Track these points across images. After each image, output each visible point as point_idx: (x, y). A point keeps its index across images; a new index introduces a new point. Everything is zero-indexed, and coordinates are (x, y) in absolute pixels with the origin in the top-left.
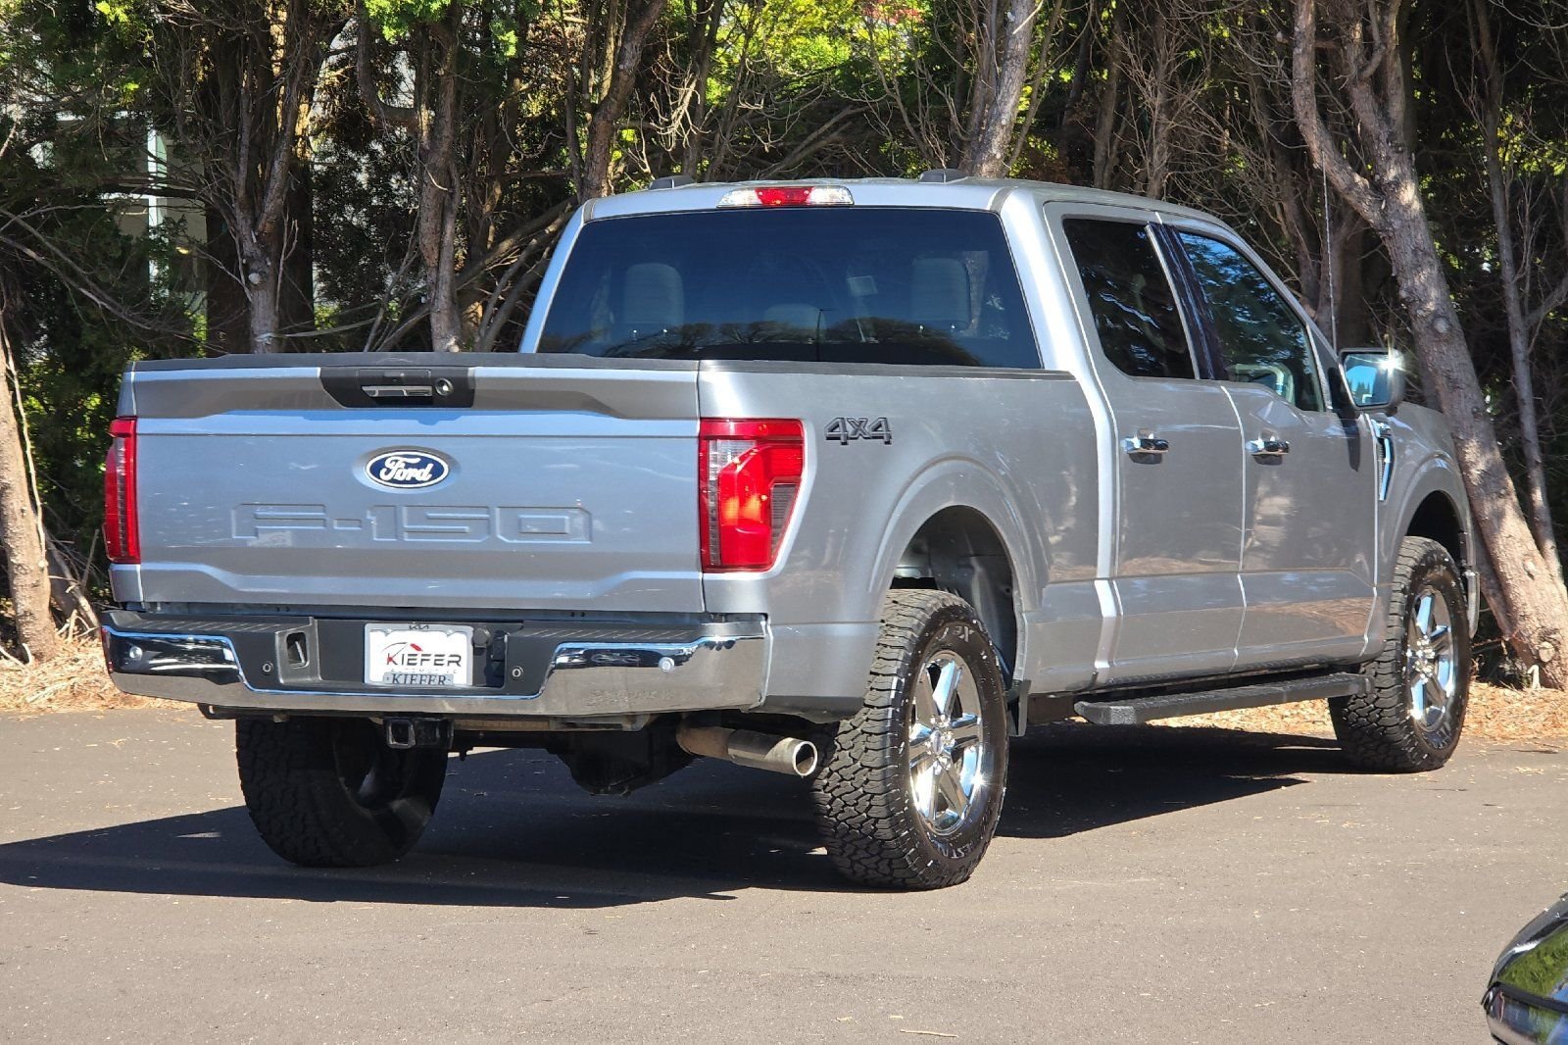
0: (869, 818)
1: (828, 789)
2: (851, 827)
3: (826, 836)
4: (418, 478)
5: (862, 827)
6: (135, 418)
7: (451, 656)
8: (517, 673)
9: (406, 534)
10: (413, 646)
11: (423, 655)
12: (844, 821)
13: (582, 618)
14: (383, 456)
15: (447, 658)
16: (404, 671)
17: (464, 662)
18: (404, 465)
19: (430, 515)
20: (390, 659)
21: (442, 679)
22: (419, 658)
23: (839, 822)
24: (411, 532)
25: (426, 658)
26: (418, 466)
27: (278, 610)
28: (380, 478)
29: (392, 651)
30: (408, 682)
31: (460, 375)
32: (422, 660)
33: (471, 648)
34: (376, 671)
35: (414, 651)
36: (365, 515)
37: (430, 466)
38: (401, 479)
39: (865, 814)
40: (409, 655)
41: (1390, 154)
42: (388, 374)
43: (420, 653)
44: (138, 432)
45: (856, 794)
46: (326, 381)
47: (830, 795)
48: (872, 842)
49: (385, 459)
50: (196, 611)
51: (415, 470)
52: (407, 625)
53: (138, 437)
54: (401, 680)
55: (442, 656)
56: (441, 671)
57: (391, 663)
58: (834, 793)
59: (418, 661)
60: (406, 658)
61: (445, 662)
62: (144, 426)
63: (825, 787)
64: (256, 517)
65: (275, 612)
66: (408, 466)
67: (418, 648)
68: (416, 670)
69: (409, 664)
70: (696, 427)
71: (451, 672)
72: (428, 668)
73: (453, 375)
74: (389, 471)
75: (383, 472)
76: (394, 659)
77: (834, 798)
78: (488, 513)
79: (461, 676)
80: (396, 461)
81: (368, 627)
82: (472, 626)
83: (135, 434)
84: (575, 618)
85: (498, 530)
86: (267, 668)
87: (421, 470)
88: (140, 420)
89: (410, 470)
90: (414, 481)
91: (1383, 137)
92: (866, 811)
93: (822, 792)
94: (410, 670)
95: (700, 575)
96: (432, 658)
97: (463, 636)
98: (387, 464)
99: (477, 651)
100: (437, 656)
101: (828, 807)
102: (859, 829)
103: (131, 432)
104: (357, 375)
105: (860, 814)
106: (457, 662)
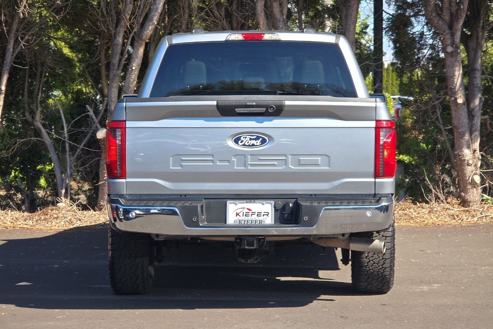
0: (383, 268)
1: (368, 257)
2: (374, 271)
3: (362, 275)
4: (256, 144)
5: (379, 271)
6: (125, 121)
7: (264, 212)
8: (306, 219)
9: (249, 166)
10: (248, 209)
11: (252, 212)
12: (372, 269)
13: (315, 197)
14: (240, 135)
15: (262, 214)
16: (244, 219)
17: (270, 215)
18: (249, 139)
19: (260, 158)
20: (237, 214)
21: (261, 221)
22: (250, 213)
23: (370, 269)
24: (251, 165)
25: (253, 214)
26: (255, 139)
27: (181, 196)
28: (238, 144)
29: (238, 211)
30: (246, 223)
31: (280, 104)
32: (252, 215)
33: (273, 209)
34: (231, 219)
35: (248, 211)
36: (232, 159)
37: (261, 139)
38: (247, 144)
39: (381, 267)
40: (246, 213)
41: (283, 26)
42: (248, 104)
43: (251, 212)
44: (127, 126)
45: (378, 259)
46: (218, 106)
47: (368, 260)
48: (381, 276)
49: (241, 137)
50: (144, 197)
51: (254, 141)
52: (245, 201)
53: (127, 129)
54: (243, 222)
55: (261, 212)
56: (260, 218)
57: (238, 216)
58: (370, 259)
59: (250, 215)
60: (245, 214)
61: (262, 215)
62: (129, 124)
63: (367, 257)
64: (182, 160)
65: (180, 197)
66: (251, 139)
67: (250, 210)
68: (250, 218)
69: (246, 216)
70: (373, 124)
71: (265, 219)
72: (255, 217)
73: (276, 104)
74: (242, 141)
75: (239, 142)
76: (239, 214)
77: (370, 261)
78: (286, 157)
79: (269, 220)
80: (246, 137)
81: (228, 202)
82: (274, 201)
83: (126, 128)
84: (311, 197)
85: (290, 164)
86: (194, 219)
87: (257, 141)
88: (127, 122)
89: (252, 141)
90: (253, 145)
91: (282, 20)
92: (382, 266)
93: (365, 259)
94: (246, 218)
95: (373, 180)
96: (256, 213)
97: (270, 205)
98: (242, 139)
99: (276, 210)
100: (258, 212)
101: (366, 264)
102: (377, 272)
103: (124, 127)
104: (234, 104)
105: (379, 266)
106: (267, 215)
